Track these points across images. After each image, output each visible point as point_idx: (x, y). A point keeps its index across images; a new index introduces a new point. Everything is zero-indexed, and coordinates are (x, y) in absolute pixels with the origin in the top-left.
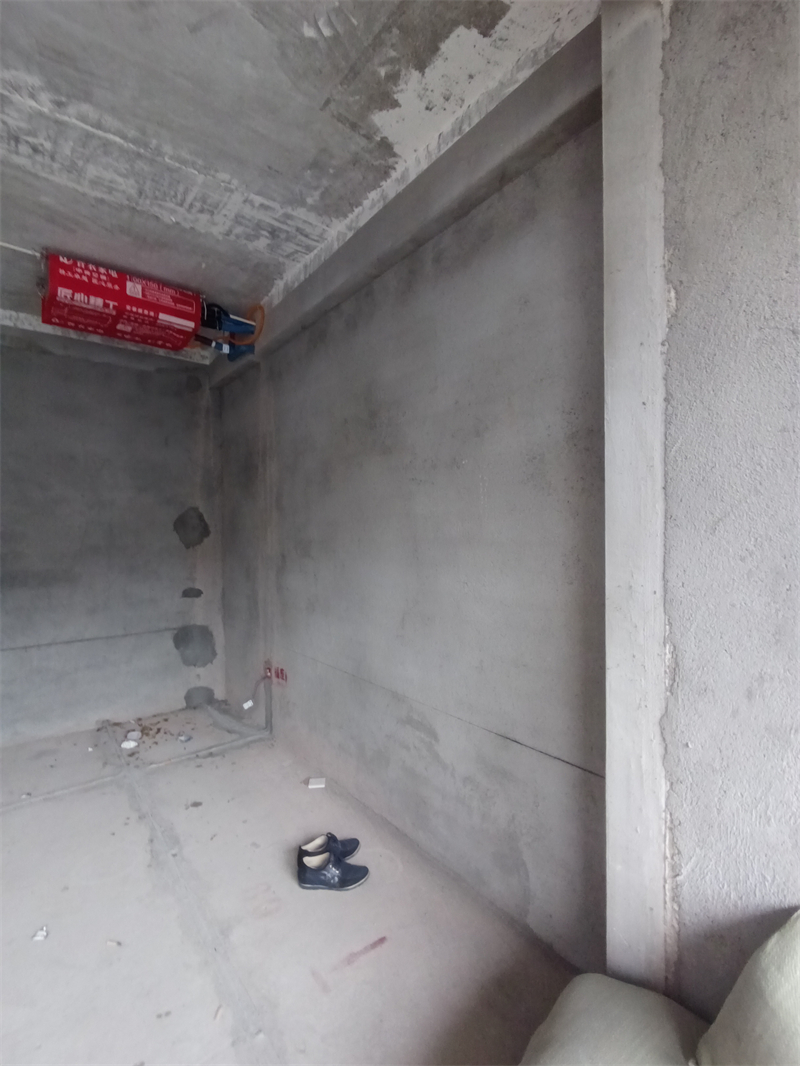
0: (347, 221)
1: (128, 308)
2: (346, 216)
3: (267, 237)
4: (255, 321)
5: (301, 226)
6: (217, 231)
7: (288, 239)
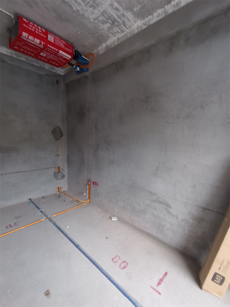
0: (144, 21)
1: (49, 46)
2: (144, 19)
3: (110, 23)
4: (89, 60)
5: (125, 21)
6: (92, 17)
7: (117, 26)
